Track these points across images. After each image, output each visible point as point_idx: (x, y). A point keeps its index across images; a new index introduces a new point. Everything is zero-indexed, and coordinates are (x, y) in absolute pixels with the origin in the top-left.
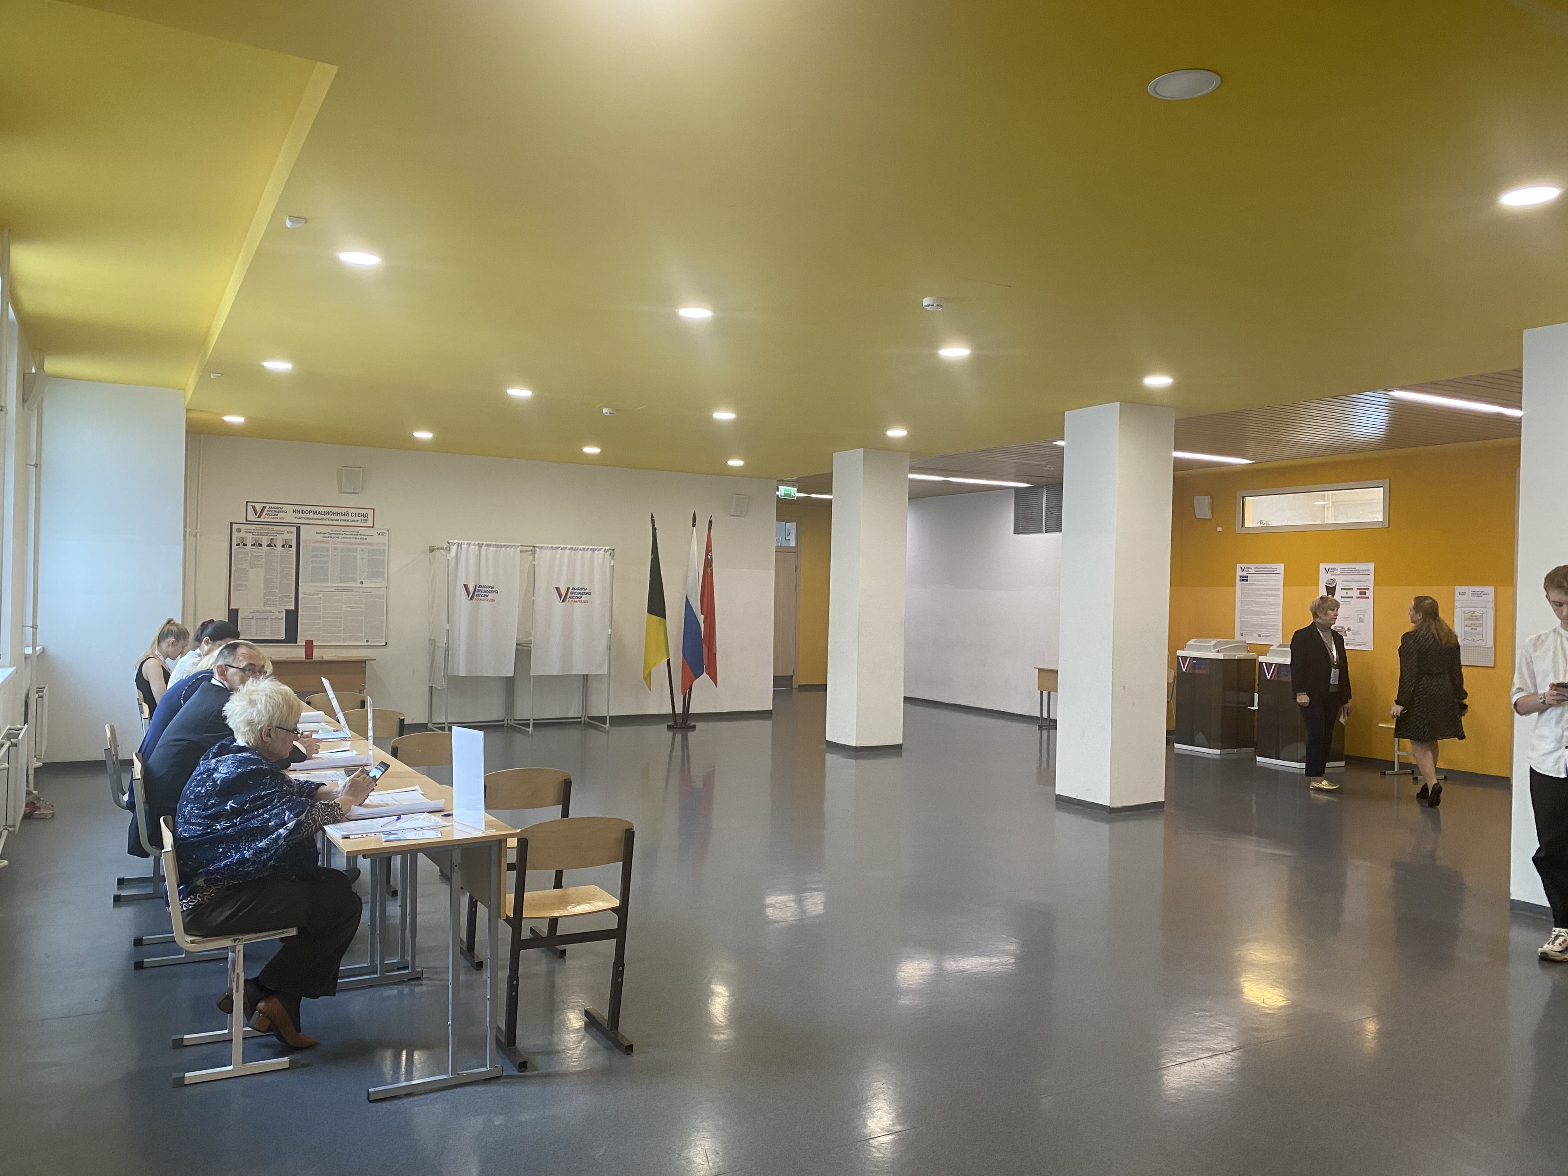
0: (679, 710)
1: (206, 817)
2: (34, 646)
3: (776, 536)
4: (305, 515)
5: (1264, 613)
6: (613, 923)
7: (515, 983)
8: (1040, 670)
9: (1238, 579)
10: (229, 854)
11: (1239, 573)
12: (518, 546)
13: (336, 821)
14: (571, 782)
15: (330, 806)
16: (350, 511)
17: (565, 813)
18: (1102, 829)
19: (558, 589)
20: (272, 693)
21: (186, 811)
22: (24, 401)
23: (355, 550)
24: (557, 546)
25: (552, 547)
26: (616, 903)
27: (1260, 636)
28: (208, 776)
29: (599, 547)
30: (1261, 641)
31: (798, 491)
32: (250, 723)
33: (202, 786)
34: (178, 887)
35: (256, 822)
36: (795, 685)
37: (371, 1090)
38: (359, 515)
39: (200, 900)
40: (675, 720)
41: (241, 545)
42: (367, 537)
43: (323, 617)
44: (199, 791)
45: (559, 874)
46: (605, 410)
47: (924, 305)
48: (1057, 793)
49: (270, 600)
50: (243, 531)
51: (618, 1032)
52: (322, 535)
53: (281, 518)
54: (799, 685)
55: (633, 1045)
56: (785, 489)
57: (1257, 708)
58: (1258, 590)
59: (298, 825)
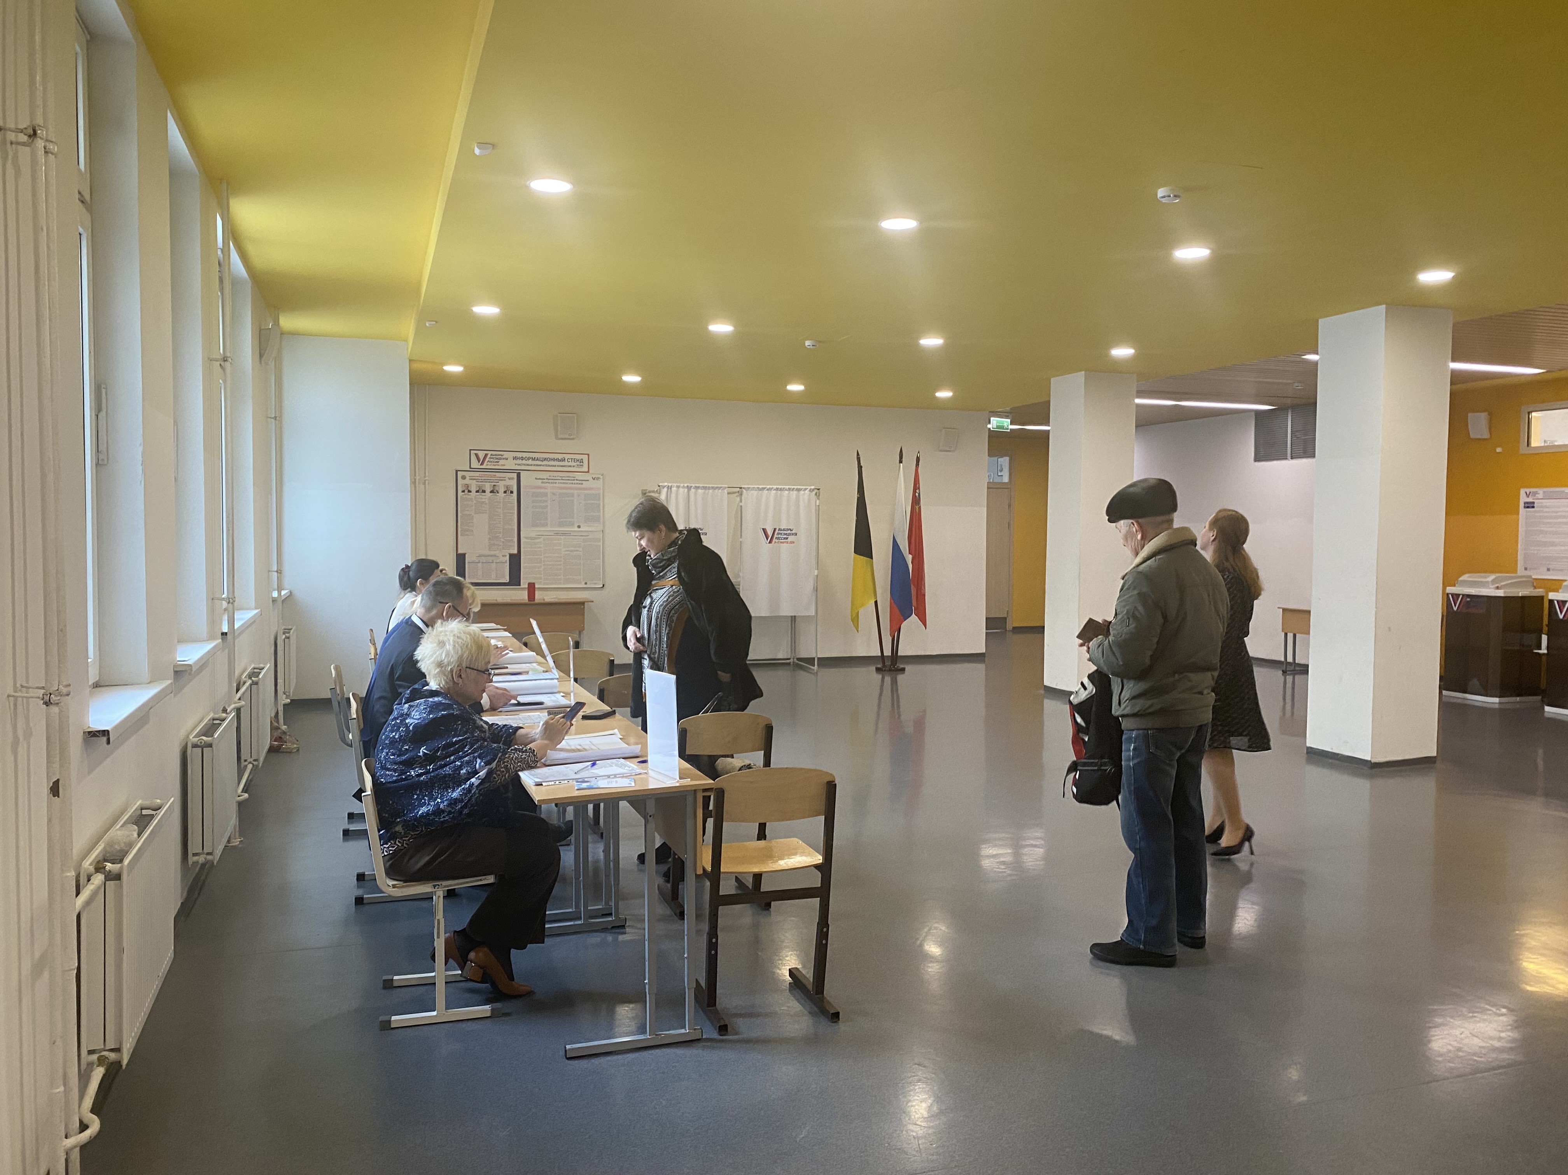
0: (887, 652)
1: (401, 763)
2: (279, 590)
3: (988, 472)
4: (524, 462)
5: (1553, 544)
6: (816, 881)
7: (714, 940)
8: (1284, 610)
9: (1522, 505)
10: (423, 801)
11: (1523, 499)
12: (726, 487)
13: (530, 767)
14: (772, 727)
15: (523, 752)
16: (567, 456)
17: (767, 763)
18: (1362, 786)
19: (764, 530)
20: (460, 633)
21: (383, 756)
22: (261, 356)
23: (572, 495)
24: (763, 486)
25: (758, 488)
26: (819, 859)
27: (1548, 570)
28: (401, 721)
29: (804, 487)
30: (1549, 575)
31: (1012, 423)
32: (440, 664)
33: (398, 730)
34: (379, 832)
35: (448, 769)
36: (1009, 627)
37: (568, 1047)
38: (575, 460)
39: (400, 845)
40: (884, 663)
41: (466, 491)
42: (583, 482)
43: (544, 561)
44: (393, 736)
45: (762, 827)
46: (807, 343)
47: (1158, 197)
48: (1308, 745)
49: (494, 545)
50: (468, 478)
51: (823, 996)
52: (541, 481)
53: (502, 465)
54: (1013, 627)
55: (839, 1013)
56: (997, 421)
57: (1546, 652)
58: (1546, 517)
59: (489, 774)
